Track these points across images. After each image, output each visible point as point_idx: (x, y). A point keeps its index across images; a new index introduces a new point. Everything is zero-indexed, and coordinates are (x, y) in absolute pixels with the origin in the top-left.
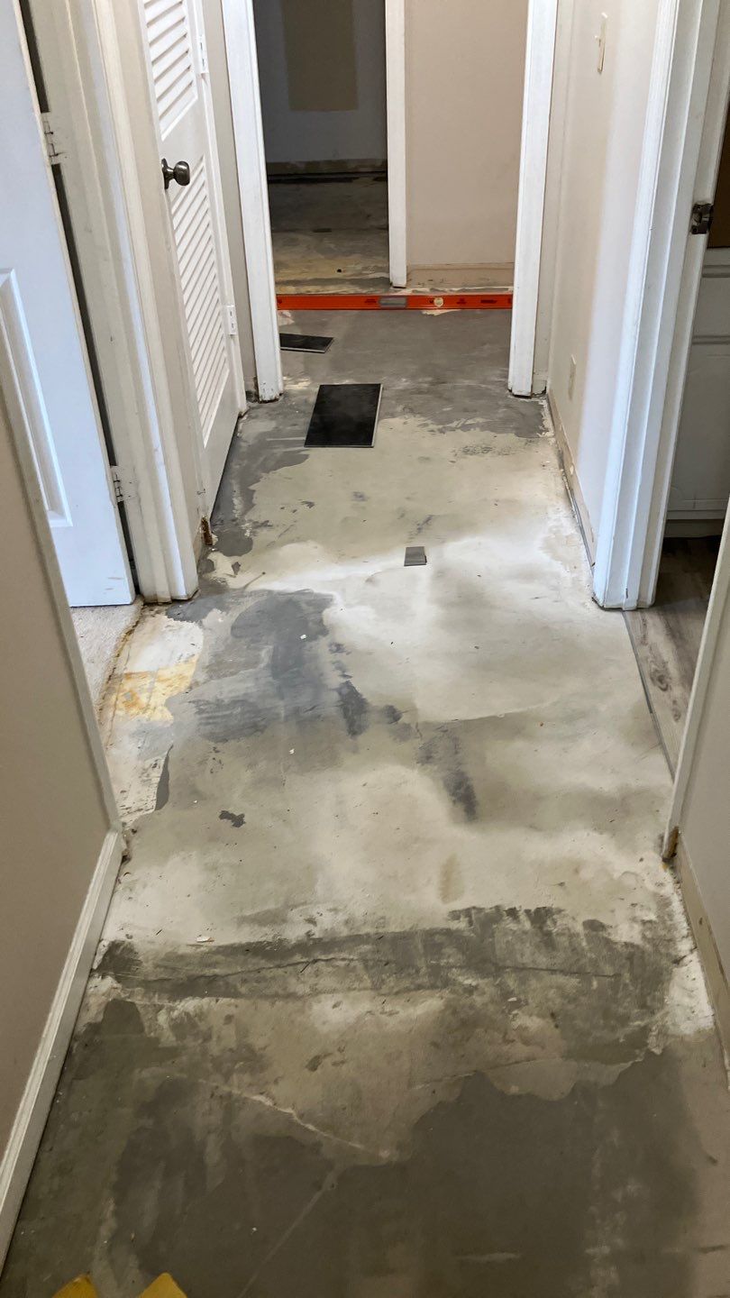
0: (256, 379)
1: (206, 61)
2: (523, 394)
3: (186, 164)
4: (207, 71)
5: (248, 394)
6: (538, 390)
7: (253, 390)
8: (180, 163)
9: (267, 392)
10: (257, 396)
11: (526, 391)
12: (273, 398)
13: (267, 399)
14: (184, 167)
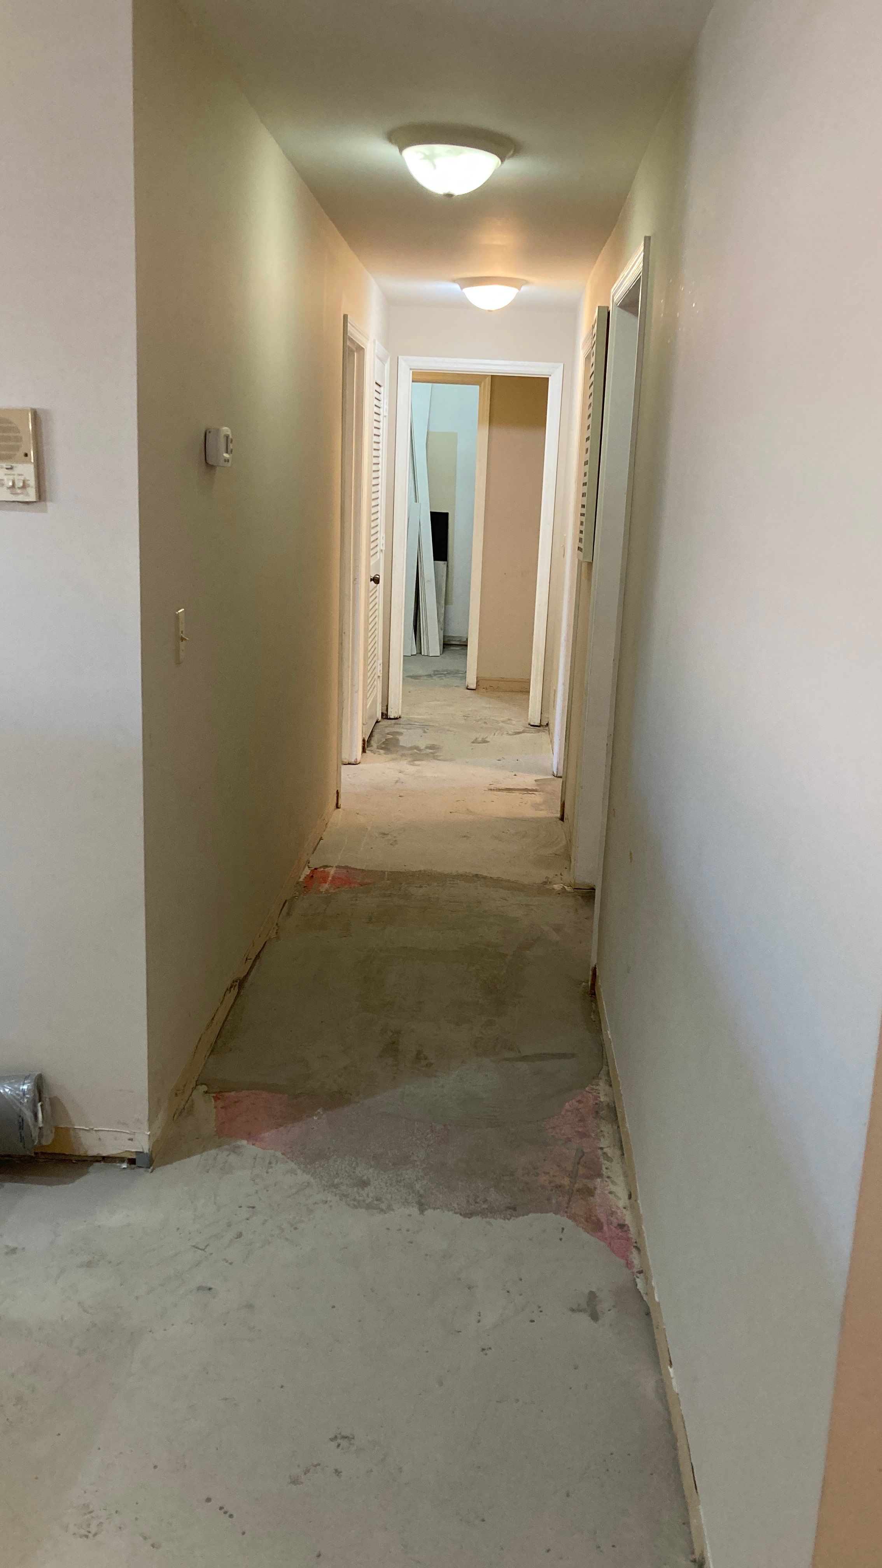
0: (387, 706)
1: (384, 545)
2: (536, 724)
3: (379, 576)
4: (384, 549)
5: (382, 714)
6: (544, 723)
7: (385, 712)
8: (377, 575)
9: (392, 714)
10: (387, 715)
11: (537, 723)
12: (396, 717)
13: (392, 717)
14: (378, 577)
